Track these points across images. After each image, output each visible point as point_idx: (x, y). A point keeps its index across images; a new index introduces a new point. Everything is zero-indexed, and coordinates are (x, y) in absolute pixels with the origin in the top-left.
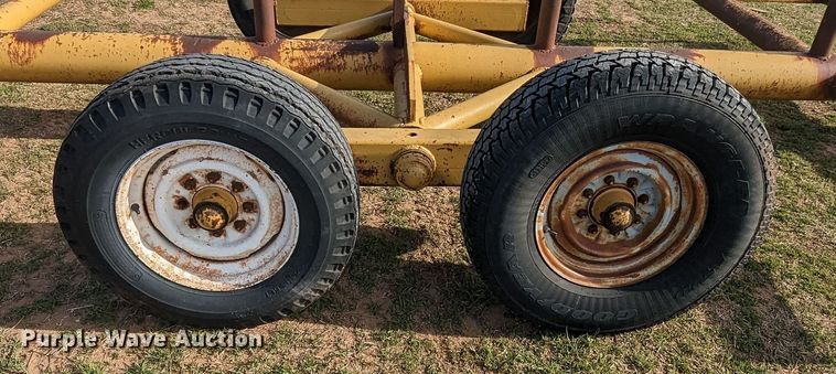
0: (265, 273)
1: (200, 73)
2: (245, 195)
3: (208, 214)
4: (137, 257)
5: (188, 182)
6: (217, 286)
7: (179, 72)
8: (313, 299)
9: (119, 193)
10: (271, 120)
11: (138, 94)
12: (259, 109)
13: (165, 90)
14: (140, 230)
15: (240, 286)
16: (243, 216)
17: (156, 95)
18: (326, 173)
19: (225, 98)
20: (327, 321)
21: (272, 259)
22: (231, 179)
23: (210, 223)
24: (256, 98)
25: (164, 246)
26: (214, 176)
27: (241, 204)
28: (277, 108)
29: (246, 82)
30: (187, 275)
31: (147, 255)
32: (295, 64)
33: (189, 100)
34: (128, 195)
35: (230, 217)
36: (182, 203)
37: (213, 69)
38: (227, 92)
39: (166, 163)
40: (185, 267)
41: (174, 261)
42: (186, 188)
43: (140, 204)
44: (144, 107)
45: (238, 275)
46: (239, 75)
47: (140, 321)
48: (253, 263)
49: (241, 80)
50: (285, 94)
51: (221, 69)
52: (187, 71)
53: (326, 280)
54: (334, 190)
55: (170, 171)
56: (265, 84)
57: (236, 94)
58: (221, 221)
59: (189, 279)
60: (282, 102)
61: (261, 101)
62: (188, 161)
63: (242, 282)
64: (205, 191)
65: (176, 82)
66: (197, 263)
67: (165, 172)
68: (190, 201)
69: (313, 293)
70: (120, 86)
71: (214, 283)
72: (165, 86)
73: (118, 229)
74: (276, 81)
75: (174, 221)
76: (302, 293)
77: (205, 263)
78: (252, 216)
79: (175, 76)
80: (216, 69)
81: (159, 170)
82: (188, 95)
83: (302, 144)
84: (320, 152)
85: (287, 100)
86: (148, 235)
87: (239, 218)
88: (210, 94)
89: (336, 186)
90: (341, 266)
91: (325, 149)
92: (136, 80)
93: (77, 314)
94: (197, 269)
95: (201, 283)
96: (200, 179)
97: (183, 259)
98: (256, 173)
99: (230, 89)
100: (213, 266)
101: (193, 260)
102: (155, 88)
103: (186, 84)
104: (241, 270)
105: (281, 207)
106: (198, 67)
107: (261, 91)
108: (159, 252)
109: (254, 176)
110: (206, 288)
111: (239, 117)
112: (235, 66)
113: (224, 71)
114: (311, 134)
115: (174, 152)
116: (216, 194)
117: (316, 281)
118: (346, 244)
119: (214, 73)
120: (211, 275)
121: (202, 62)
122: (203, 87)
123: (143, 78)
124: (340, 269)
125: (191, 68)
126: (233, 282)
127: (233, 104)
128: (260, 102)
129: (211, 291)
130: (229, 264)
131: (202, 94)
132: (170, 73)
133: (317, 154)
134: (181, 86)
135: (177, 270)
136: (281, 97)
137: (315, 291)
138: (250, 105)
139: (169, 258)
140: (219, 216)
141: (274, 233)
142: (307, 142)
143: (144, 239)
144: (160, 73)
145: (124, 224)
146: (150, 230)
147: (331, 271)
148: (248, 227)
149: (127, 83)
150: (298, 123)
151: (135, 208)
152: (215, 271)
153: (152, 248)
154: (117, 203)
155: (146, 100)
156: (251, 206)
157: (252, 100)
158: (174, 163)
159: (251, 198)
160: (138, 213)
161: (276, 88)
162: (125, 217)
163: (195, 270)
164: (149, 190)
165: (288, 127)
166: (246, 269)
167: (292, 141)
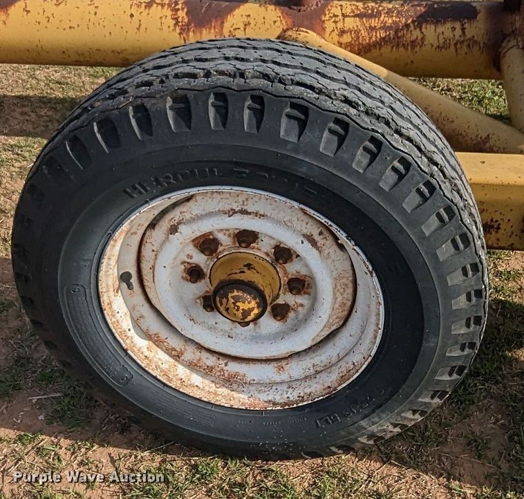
0: (316, 389)
1: (242, 75)
2: (293, 268)
3: (236, 299)
4: (125, 351)
5: (207, 244)
6: (239, 399)
7: (208, 74)
8: (389, 435)
9: (105, 261)
10: (360, 160)
11: (141, 110)
12: (342, 140)
13: (185, 106)
14: (132, 309)
15: (275, 404)
16: (287, 298)
17: (170, 114)
18: (445, 251)
19: (284, 121)
20: (402, 462)
21: (328, 368)
22: (273, 243)
23: (239, 314)
24: (337, 121)
25: (164, 333)
26: (246, 238)
27: (285, 280)
28: (373, 140)
29: (320, 92)
30: (196, 379)
31: (139, 347)
32: (347, 39)
33: (224, 125)
34: (118, 261)
35: (269, 300)
36: (194, 273)
37: (263, 68)
38: (288, 110)
39: (176, 215)
40: (192, 366)
41: (177, 356)
42: (203, 251)
43: (133, 272)
44: (151, 134)
45: (271, 385)
46: (307, 79)
47: (124, 429)
48: (296, 369)
49: (312, 88)
50: (384, 112)
51: (277, 68)
52: (222, 73)
53: (414, 412)
54: (456, 279)
55: (182, 228)
56: (351, 94)
57: (303, 114)
58: (256, 311)
59: (199, 386)
60: (381, 127)
61: (345, 126)
62: (210, 215)
63: (278, 399)
64: (232, 259)
65: (203, 92)
66: (210, 361)
67: (174, 230)
68: (207, 271)
69: (391, 428)
70: (112, 97)
71: (235, 394)
72: (185, 99)
73: (102, 311)
74: (366, 87)
75: (181, 299)
76: (374, 428)
77: (222, 362)
78: (300, 299)
79: (201, 81)
80: (270, 69)
81: (165, 224)
82: (223, 115)
83: (411, 201)
84: (439, 216)
85: (387, 123)
86: (142, 317)
87: (280, 301)
88: (259, 114)
89: (460, 272)
90: (445, 393)
91: (449, 210)
92: (138, 86)
93: (41, 405)
94: (211, 369)
95: (215, 394)
96: (225, 240)
97: (190, 354)
98: (317, 237)
99: (293, 106)
100: (233, 367)
101: (205, 355)
102: (169, 102)
103: (221, 97)
104: (278, 378)
105: (350, 291)
106: (239, 65)
107: (345, 108)
108: (157, 341)
109: (314, 243)
110: (223, 402)
111: (306, 154)
112: (297, 61)
113: (282, 71)
114: (428, 184)
115: (188, 199)
116: (249, 266)
117: (399, 414)
118: (460, 363)
119: (266, 76)
120: (230, 381)
121: (242, 54)
122: (249, 102)
123: (149, 84)
124: (441, 397)
125: (227, 67)
126: (264, 397)
127: (297, 133)
128: (344, 129)
129: (231, 408)
130: (258, 366)
131: (247, 113)
132: (194, 76)
133: (434, 219)
134: (211, 100)
135: (182, 371)
136: (378, 118)
137: (395, 426)
138: (326, 134)
139: (170, 351)
140: (253, 304)
141: (334, 328)
142: (418, 199)
143: (136, 322)
144: (177, 76)
145: (110, 304)
146: (145, 310)
147: (427, 400)
148: (291, 315)
149: (123, 92)
150: (407, 165)
151: (125, 278)
152: (236, 374)
153: (147, 336)
154: (102, 274)
155: (154, 122)
156: (300, 285)
157: (332, 125)
158: (188, 216)
159: (304, 272)
160: (130, 286)
161: (369, 102)
162: (111, 293)
163: (207, 372)
164: (147, 252)
165: (389, 172)
166: (284, 376)
167: (393, 197)
